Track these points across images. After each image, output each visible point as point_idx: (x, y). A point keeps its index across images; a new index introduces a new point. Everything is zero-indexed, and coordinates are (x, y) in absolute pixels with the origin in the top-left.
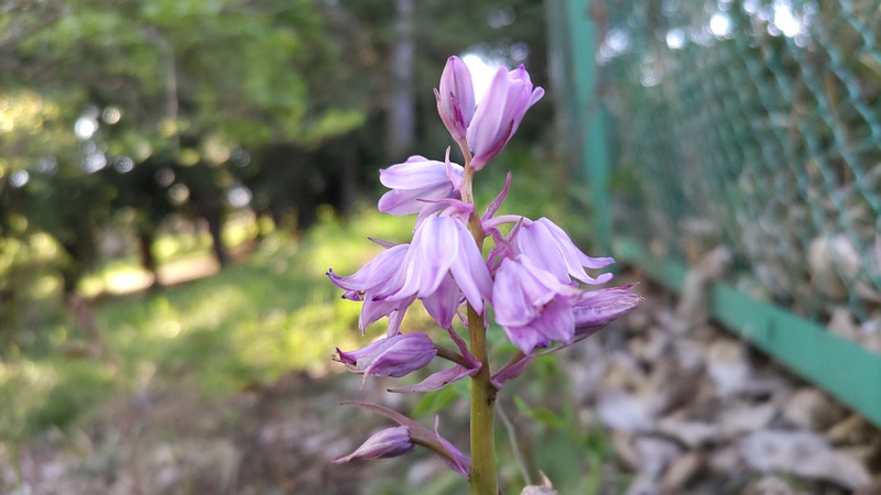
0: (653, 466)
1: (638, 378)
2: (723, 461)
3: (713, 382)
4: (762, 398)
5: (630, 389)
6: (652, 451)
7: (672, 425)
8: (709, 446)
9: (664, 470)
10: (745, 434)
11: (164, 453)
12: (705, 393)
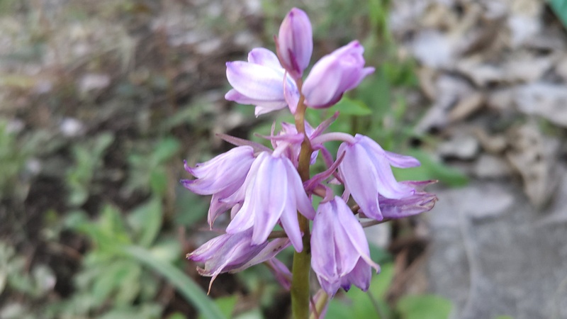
0: (445, 100)
1: (451, 19)
2: (500, 100)
3: (509, 32)
4: (544, 52)
5: (443, 29)
6: (448, 87)
7: (469, 66)
8: (493, 86)
9: (454, 104)
10: (521, 82)
11: (77, 31)
12: (502, 39)
